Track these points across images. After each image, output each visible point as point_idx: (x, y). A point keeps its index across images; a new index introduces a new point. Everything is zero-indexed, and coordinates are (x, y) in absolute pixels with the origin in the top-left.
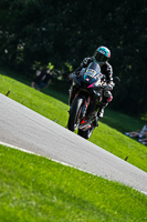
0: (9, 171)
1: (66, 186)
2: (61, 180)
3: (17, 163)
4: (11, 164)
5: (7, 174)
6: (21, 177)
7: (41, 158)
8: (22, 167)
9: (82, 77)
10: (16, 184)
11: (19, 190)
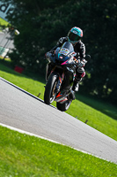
0: (40, 157)
1: (85, 170)
2: (81, 165)
3: (46, 151)
4: (42, 152)
5: (38, 160)
6: (49, 162)
7: (65, 147)
8: (50, 154)
9: (56, 55)
10: (46, 167)
11: (48, 172)
